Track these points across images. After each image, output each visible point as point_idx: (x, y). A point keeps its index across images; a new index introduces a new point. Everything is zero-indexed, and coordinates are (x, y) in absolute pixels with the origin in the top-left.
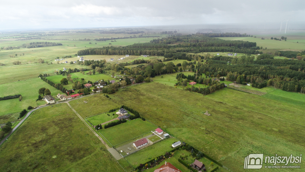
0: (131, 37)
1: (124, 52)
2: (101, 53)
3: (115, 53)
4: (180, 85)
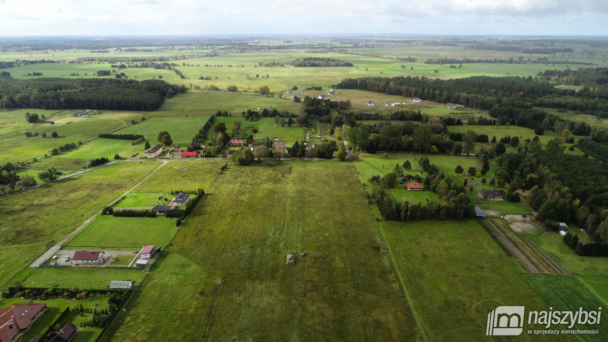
0: (511, 61)
1: (416, 92)
2: (376, 89)
3: (400, 91)
4: (379, 183)
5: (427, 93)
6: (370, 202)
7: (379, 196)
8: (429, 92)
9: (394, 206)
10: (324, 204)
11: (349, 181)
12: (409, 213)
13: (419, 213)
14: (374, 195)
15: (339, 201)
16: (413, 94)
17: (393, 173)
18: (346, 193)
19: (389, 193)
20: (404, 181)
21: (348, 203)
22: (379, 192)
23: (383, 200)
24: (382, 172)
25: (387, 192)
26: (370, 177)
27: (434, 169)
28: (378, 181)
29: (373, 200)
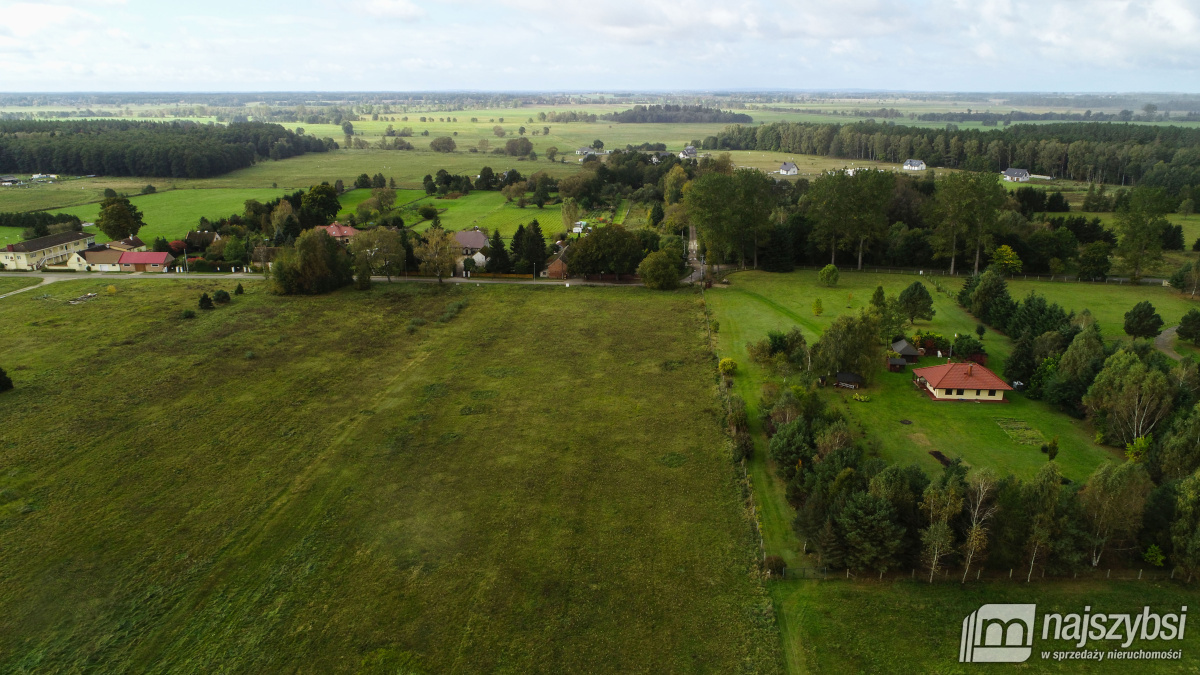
1: (912, 148)
2: (804, 146)
3: (867, 149)
4: (796, 362)
5: (942, 147)
6: (747, 453)
7: (793, 421)
8: (947, 145)
9: (879, 488)
10: (511, 452)
11: (671, 355)
12: (976, 536)
13: (1040, 536)
14: (768, 418)
15: (593, 440)
16: (902, 151)
17: (865, 319)
18: (641, 403)
19: (842, 408)
20: (911, 358)
21: (634, 455)
22: (794, 402)
23: (813, 446)
24: (814, 328)
25: (834, 404)
26: (762, 337)
27: (1042, 311)
28: (795, 354)
29: (761, 442)
